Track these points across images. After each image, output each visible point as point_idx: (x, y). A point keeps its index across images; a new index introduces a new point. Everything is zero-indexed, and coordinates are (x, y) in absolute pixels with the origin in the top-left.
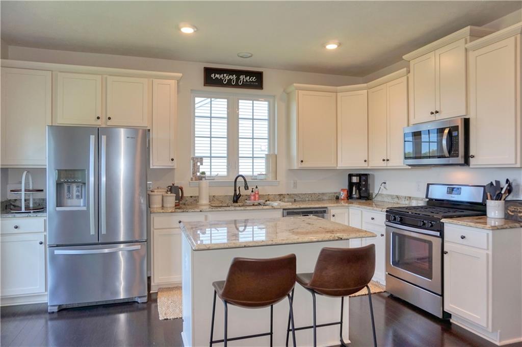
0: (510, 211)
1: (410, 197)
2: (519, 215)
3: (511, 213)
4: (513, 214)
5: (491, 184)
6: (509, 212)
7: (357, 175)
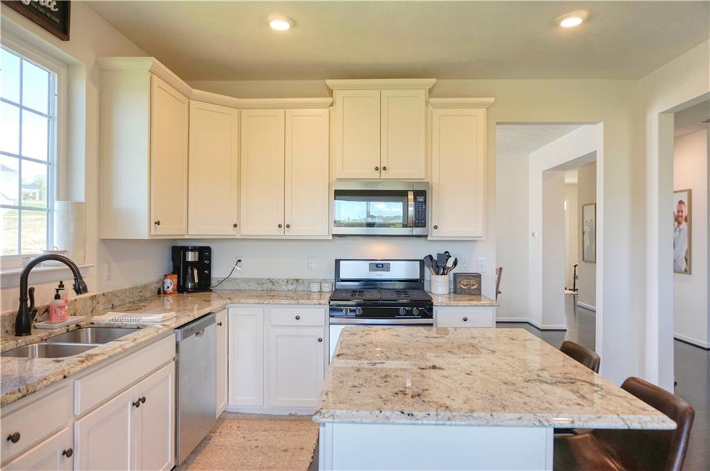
0: (463, 285)
1: (297, 280)
2: (472, 288)
3: (463, 287)
4: (465, 288)
5: (430, 257)
6: (461, 286)
7: (194, 249)
